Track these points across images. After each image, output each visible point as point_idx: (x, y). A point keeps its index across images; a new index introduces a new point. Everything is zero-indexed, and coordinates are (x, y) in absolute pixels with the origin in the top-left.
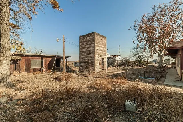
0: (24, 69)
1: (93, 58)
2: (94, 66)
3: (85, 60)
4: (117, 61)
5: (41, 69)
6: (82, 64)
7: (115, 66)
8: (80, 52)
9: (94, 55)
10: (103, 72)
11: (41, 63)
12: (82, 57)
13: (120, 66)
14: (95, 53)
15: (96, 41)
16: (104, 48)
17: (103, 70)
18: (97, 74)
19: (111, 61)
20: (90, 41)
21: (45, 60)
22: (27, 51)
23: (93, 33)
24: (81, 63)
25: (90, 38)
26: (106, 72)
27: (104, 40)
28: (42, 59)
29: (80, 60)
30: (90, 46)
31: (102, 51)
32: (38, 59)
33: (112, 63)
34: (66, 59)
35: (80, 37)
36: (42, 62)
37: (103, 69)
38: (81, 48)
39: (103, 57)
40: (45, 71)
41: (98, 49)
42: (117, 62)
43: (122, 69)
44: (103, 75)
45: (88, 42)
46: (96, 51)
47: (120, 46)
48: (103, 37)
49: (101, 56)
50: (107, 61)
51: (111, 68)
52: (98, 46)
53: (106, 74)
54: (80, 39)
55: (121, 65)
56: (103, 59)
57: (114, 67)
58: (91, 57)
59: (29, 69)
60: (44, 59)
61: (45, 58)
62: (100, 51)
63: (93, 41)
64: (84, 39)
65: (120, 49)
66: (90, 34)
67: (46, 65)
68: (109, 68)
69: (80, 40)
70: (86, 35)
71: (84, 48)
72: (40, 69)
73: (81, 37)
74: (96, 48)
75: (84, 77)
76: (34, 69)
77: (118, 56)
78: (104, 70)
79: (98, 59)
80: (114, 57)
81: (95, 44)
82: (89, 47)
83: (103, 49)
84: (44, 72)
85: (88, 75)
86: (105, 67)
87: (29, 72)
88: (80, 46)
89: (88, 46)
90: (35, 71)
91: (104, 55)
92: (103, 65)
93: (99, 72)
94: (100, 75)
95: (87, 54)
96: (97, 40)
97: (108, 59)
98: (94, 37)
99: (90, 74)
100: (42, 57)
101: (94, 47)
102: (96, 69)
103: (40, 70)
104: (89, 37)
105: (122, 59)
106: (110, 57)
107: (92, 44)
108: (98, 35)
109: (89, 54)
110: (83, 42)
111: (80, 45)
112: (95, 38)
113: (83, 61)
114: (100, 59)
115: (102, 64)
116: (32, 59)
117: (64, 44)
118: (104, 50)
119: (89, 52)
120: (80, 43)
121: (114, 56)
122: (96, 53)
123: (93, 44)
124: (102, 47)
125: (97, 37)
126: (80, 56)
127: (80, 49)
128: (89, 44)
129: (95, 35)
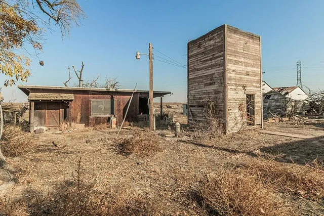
0: (79, 117)
1: (221, 94)
2: (225, 116)
3: (200, 99)
4: (296, 101)
5: (109, 118)
6: (193, 110)
7: (289, 116)
8: (189, 80)
9: (225, 87)
10: (251, 133)
11: (110, 106)
12: (193, 92)
13: (306, 115)
14: (227, 81)
15: (228, 48)
16: (253, 66)
17: (251, 127)
18: (232, 137)
19: (277, 101)
20: (213, 50)
21: (118, 101)
22: (94, 84)
23: (222, 28)
24: (192, 106)
25: (212, 42)
26: (259, 133)
27: (254, 46)
28: (112, 99)
29: (189, 99)
30: (213, 62)
31: (247, 74)
32: (104, 98)
33: (278, 107)
34: (161, 98)
35: (189, 44)
36: (112, 104)
37: (250, 125)
38: (192, 71)
39: (250, 90)
40: (116, 124)
41: (235, 69)
42: (293, 104)
43: (314, 124)
44: (251, 143)
45: (209, 54)
46: (228, 75)
47: (299, 64)
48: (252, 36)
49: (244, 87)
50: (264, 102)
51: (277, 120)
52: (237, 63)
53: (260, 139)
54: (189, 49)
55: (309, 111)
56: (250, 97)
57: (284, 119)
58: (217, 92)
59: (88, 118)
60: (116, 98)
61: (118, 96)
62: (240, 74)
63: (222, 48)
64: (199, 47)
65: (299, 72)
66: (212, 32)
67: (119, 110)
68: (271, 120)
69: (188, 52)
70: (203, 38)
71: (198, 70)
72: (109, 120)
73: (192, 45)
74: (229, 66)
75: (191, 146)
76: (96, 119)
77: (294, 88)
78: (255, 126)
79: (237, 96)
80: (285, 92)
81: (228, 57)
82: (211, 67)
83: (249, 69)
84: (114, 126)
85: (206, 142)
86: (258, 118)
87: (87, 125)
88: (188, 65)
89: (209, 63)
90: (99, 123)
91: (254, 84)
92: (250, 112)
93: (238, 133)
94: (241, 141)
95: (207, 85)
96: (233, 45)
97: (267, 96)
98: (224, 39)
99: (212, 136)
100: (112, 94)
101: (223, 65)
102: (230, 124)
103: (107, 122)
104: (210, 40)
105: (310, 96)
106: (271, 92)
107: (217, 57)
108: (236, 31)
109: (210, 84)
110: (196, 55)
111: (188, 63)
112: (228, 39)
113: (197, 102)
114: (242, 95)
115: (248, 111)
116: (94, 98)
117: (151, 62)
118: (254, 72)
119: (211, 80)
120: (189, 58)
121: (282, 89)
122: (230, 79)
123: (220, 56)
124: (247, 65)
125: (231, 39)
126: (189, 91)
127: (189, 72)
128: (211, 59)
129: (227, 33)
